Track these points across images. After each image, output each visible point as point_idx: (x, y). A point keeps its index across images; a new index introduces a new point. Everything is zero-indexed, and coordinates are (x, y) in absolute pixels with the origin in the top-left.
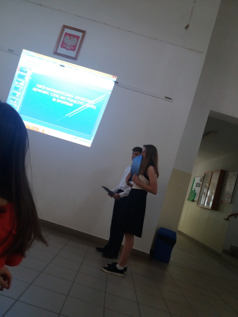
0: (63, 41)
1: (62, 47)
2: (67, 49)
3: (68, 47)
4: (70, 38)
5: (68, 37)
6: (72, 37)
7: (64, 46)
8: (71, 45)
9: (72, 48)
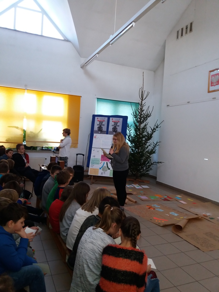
0: (211, 81)
1: (212, 86)
2: (214, 86)
3: (215, 84)
4: (215, 77)
5: (213, 77)
6: (215, 76)
7: (212, 84)
8: (216, 82)
9: (217, 83)
